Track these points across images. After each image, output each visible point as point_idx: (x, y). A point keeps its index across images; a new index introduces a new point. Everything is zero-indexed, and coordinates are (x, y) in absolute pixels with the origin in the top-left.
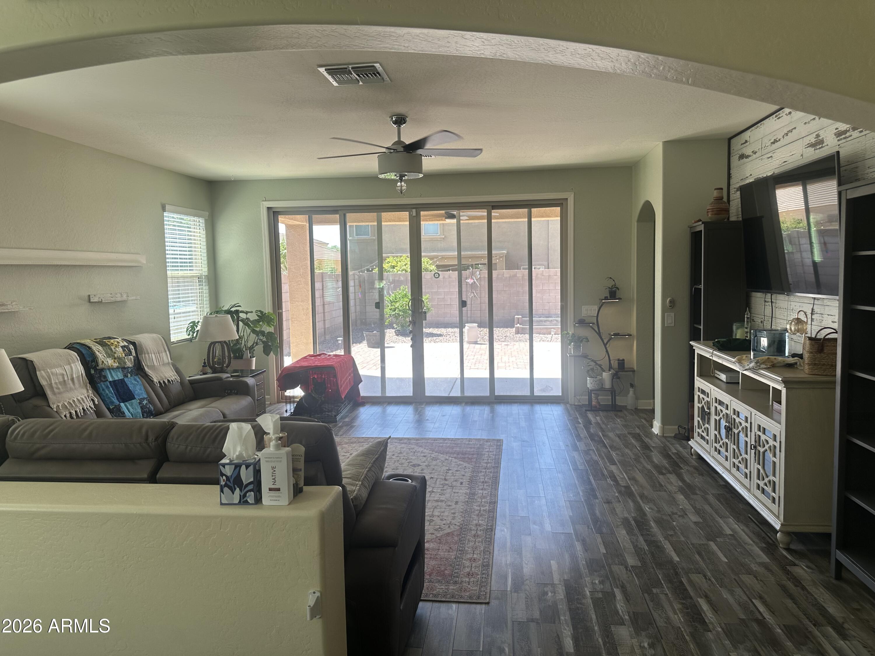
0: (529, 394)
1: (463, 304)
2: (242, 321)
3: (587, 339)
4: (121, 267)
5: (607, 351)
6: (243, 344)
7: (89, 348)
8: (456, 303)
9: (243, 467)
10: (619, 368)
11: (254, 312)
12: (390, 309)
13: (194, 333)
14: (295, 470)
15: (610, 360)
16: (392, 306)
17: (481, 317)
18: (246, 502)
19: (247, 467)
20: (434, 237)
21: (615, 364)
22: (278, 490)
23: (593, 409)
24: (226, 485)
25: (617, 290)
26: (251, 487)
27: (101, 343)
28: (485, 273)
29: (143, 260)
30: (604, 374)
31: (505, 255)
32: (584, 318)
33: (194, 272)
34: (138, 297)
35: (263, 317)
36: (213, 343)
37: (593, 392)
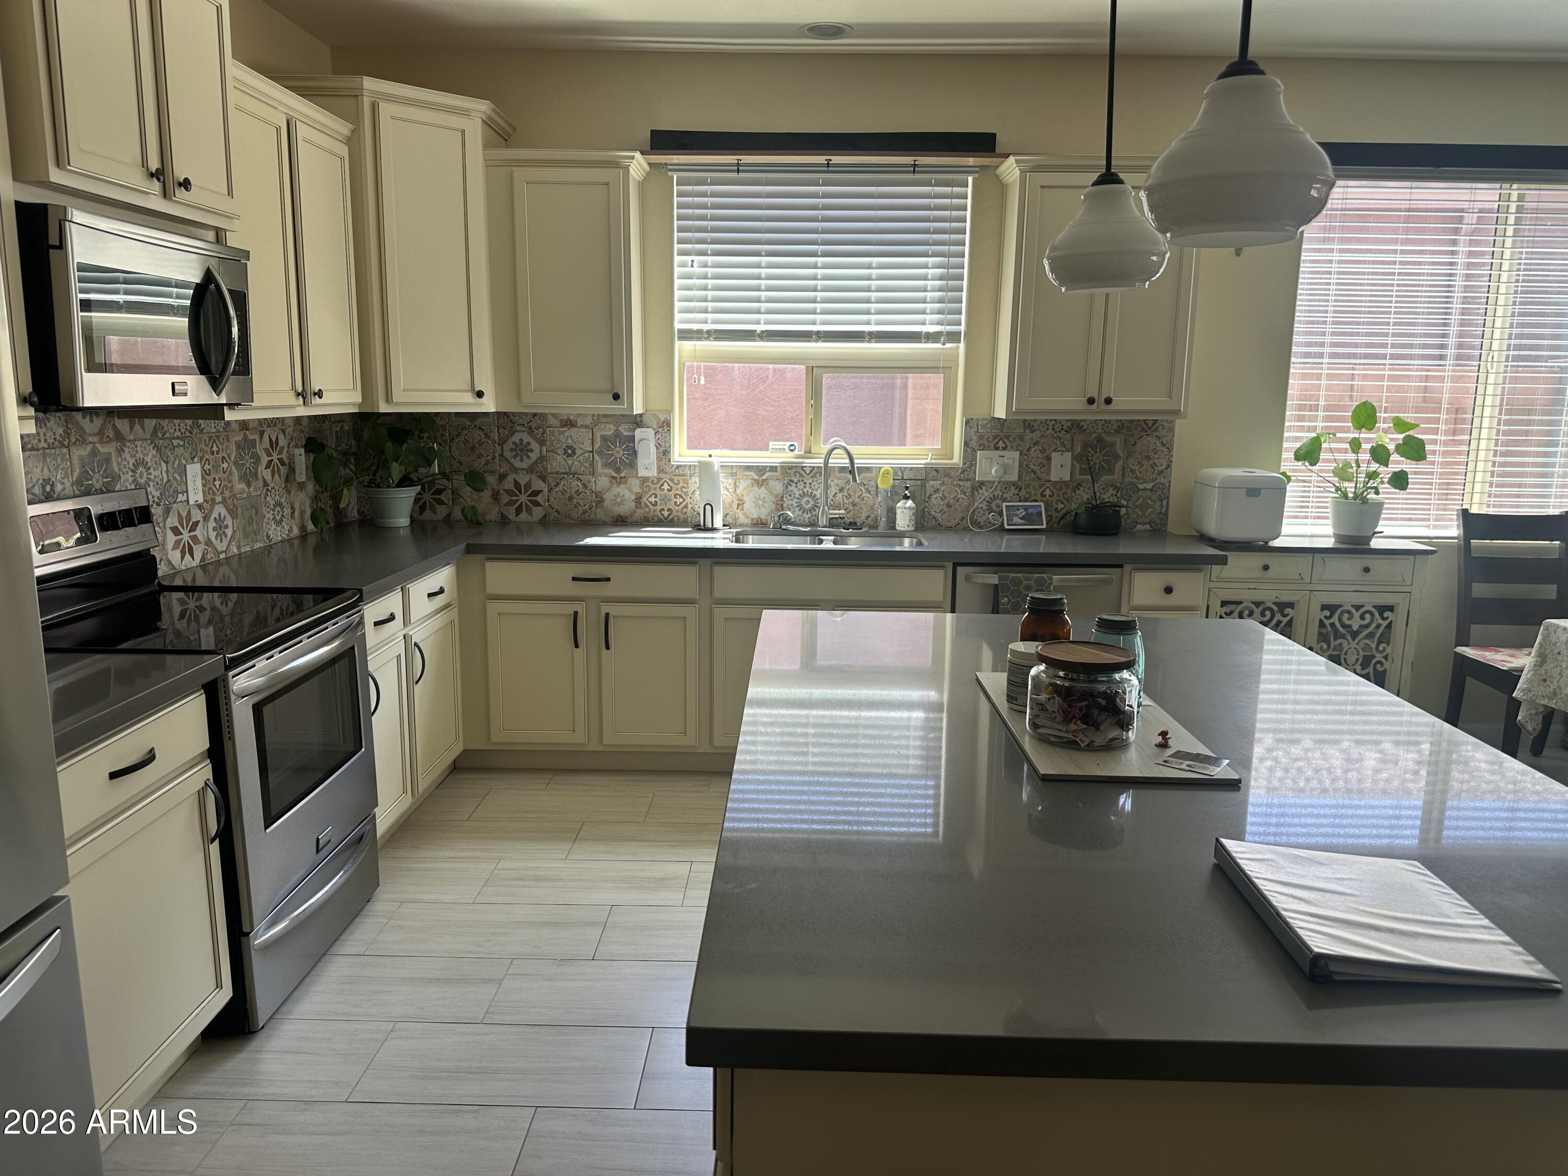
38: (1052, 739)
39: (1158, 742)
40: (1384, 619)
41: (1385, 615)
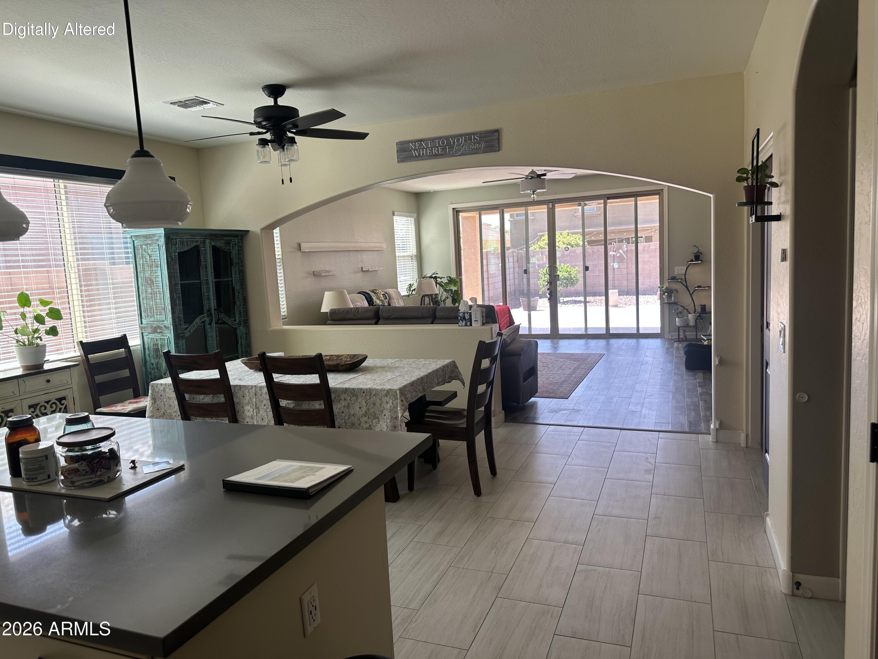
0: (636, 332)
1: (587, 268)
2: (439, 284)
3: (677, 290)
4: (373, 250)
5: (693, 299)
6: (439, 299)
7: (369, 294)
8: (581, 269)
9: (466, 313)
10: (701, 312)
11: (446, 277)
12: (544, 281)
13: (410, 291)
14: (482, 317)
15: (695, 306)
16: (545, 277)
17: (627, 286)
18: (467, 325)
19: (467, 313)
21: (699, 309)
22: (477, 321)
23: (680, 340)
24: (460, 320)
25: (701, 254)
26: (468, 320)
27: (373, 291)
28: (633, 247)
29: (385, 246)
30: (689, 315)
32: (676, 276)
33: (408, 253)
34: (384, 269)
35: (451, 281)
36: (424, 296)
37: (680, 328)
38: (86, 485)
39: (130, 467)
40: (62, 405)
41: (62, 402)
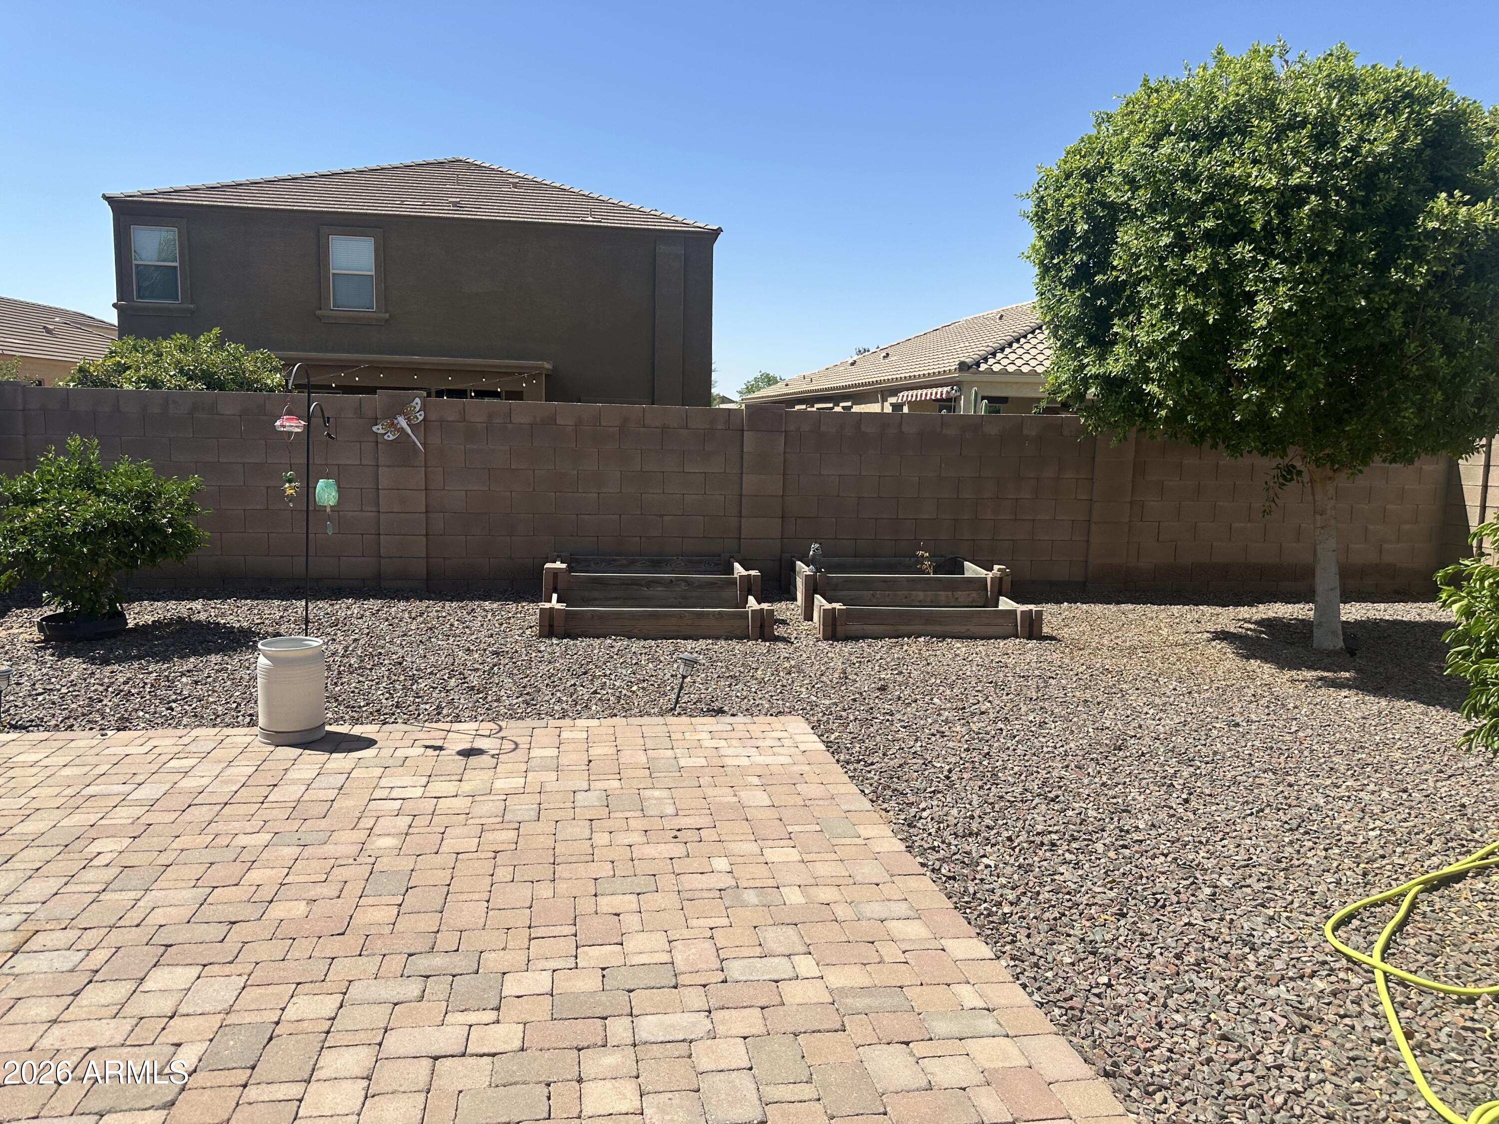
20: (361, 314)
31: (544, 372)
